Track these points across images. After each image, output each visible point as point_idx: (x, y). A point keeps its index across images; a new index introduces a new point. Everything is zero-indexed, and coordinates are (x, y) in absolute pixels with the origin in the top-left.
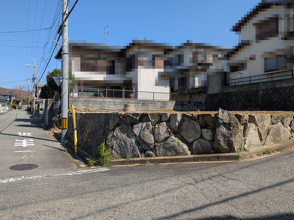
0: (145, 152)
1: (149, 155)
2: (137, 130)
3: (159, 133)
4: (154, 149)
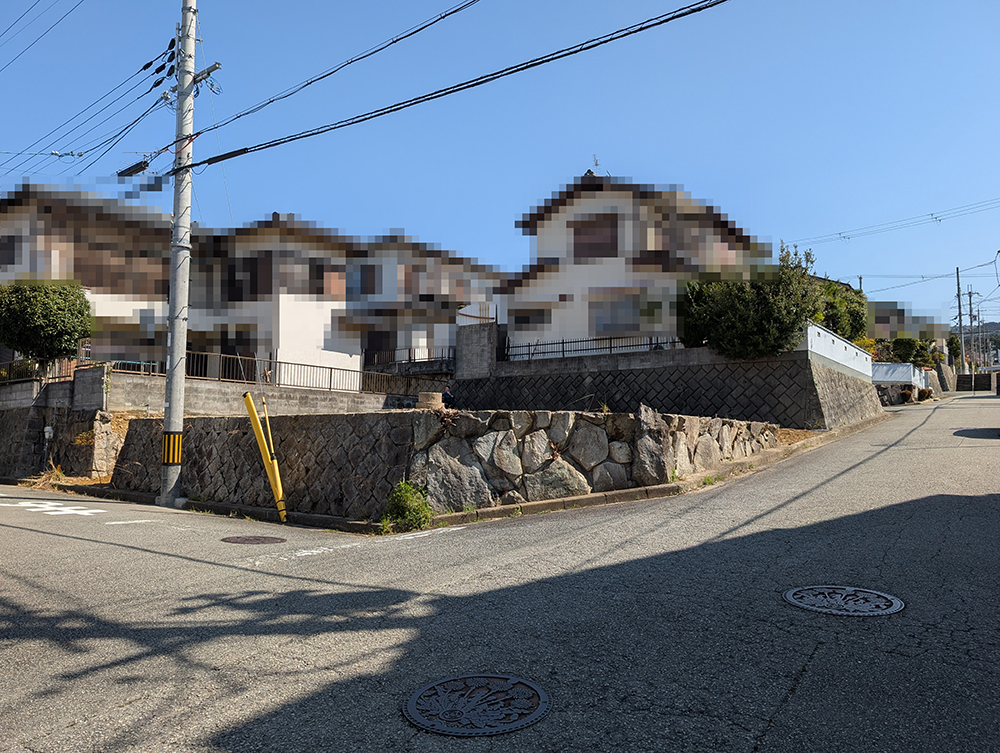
0: (501, 493)
1: (512, 500)
2: (484, 447)
3: (533, 453)
4: (522, 487)
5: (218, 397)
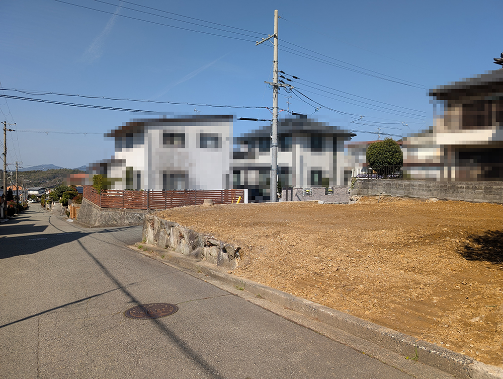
5: (425, 188)
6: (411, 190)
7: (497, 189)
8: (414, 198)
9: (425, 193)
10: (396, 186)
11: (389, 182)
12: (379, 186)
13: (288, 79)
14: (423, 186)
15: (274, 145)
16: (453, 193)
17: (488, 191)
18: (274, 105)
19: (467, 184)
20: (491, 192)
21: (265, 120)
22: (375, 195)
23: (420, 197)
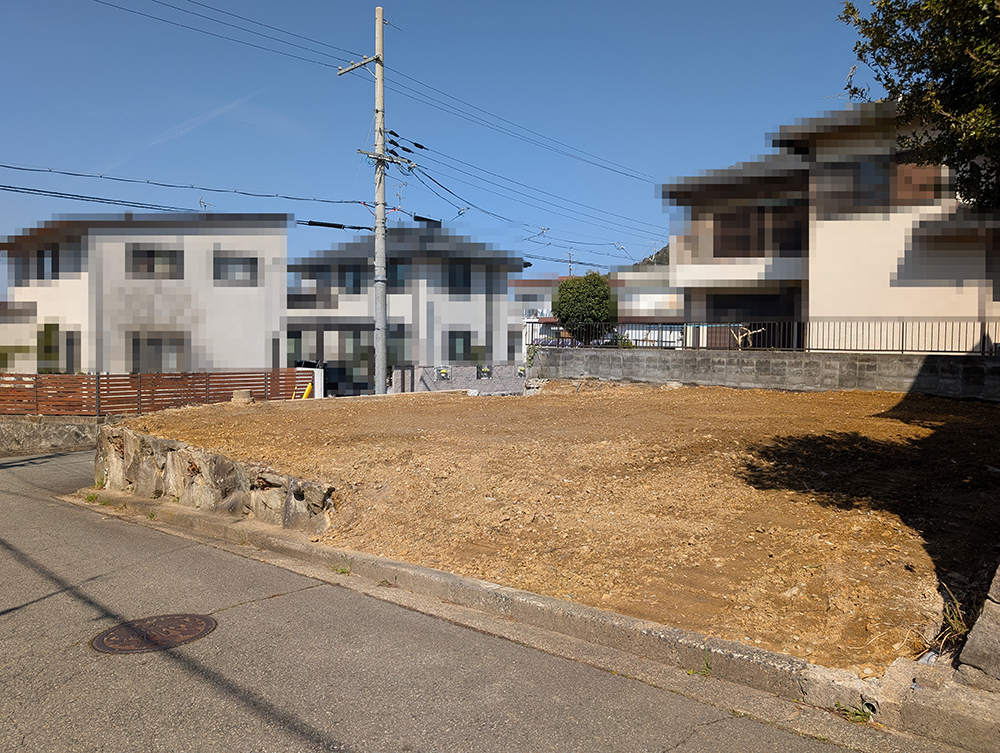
5: (658, 365)
6: (635, 368)
7: (776, 365)
8: (640, 382)
9: (659, 373)
10: (608, 360)
11: (595, 353)
12: (577, 362)
13: (404, 149)
14: (655, 360)
15: (379, 278)
16: (706, 371)
17: (763, 368)
18: (378, 198)
19: (729, 356)
20: (767, 369)
21: (359, 228)
22: (571, 378)
23: (651, 380)
